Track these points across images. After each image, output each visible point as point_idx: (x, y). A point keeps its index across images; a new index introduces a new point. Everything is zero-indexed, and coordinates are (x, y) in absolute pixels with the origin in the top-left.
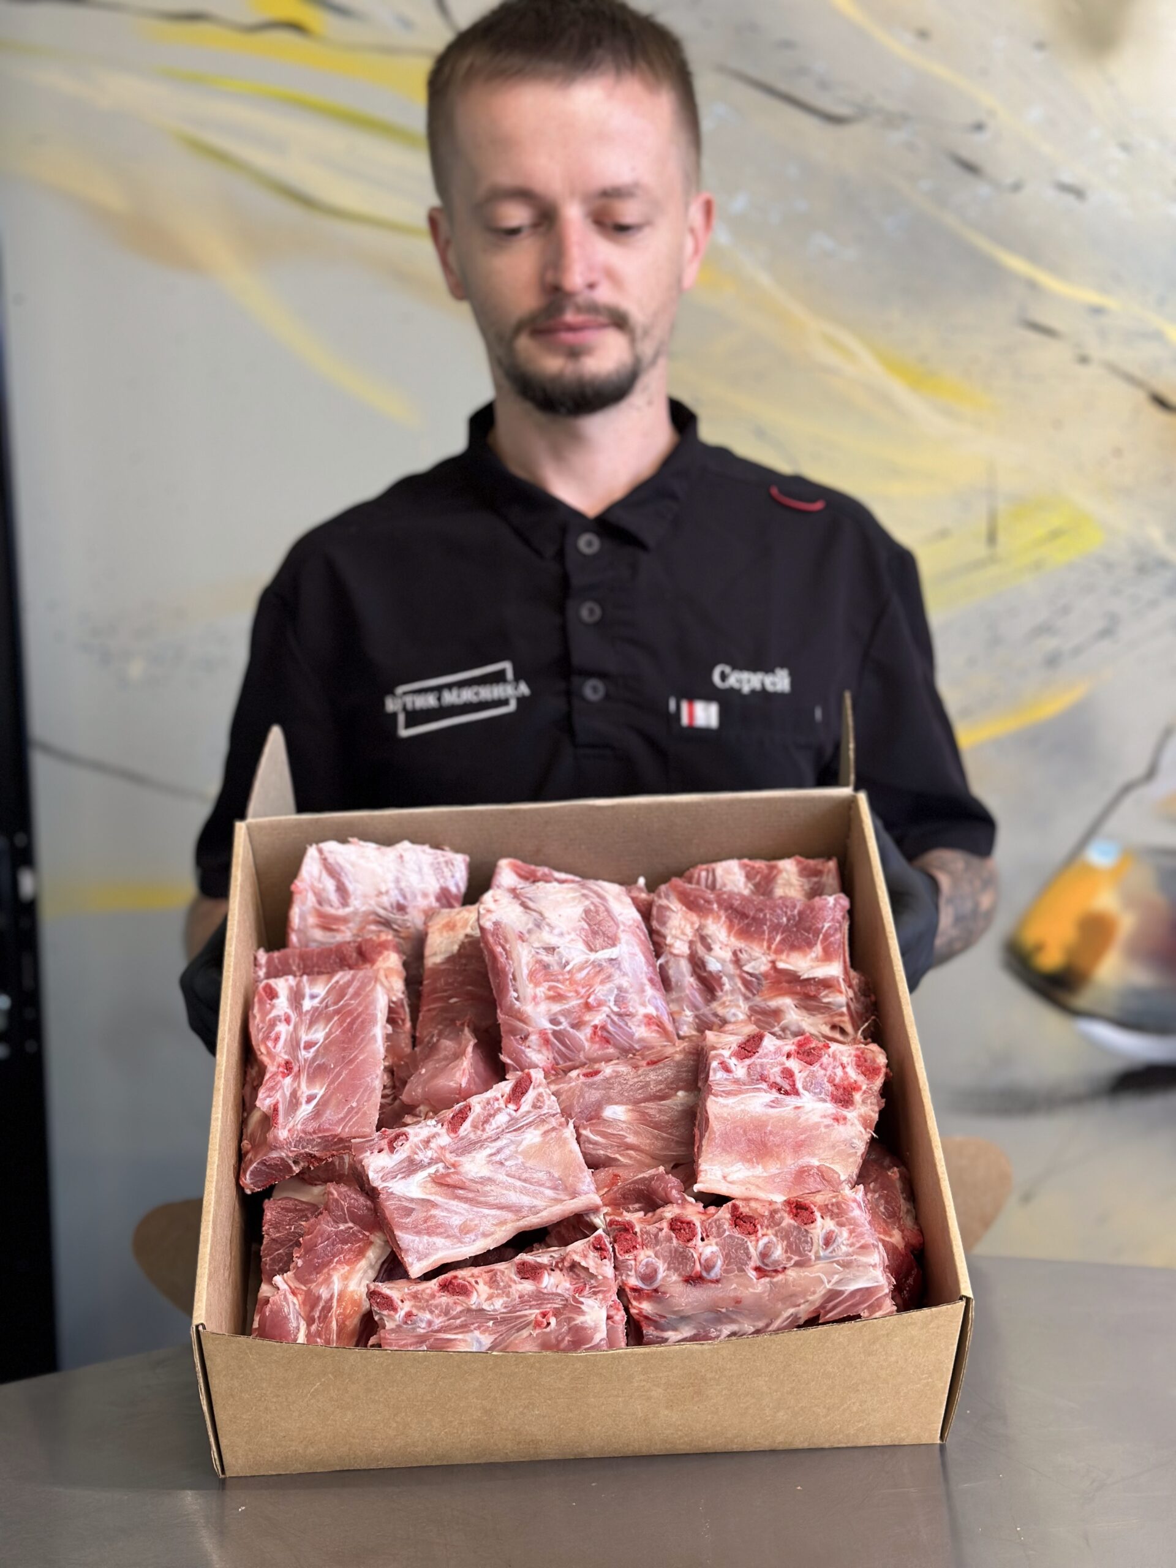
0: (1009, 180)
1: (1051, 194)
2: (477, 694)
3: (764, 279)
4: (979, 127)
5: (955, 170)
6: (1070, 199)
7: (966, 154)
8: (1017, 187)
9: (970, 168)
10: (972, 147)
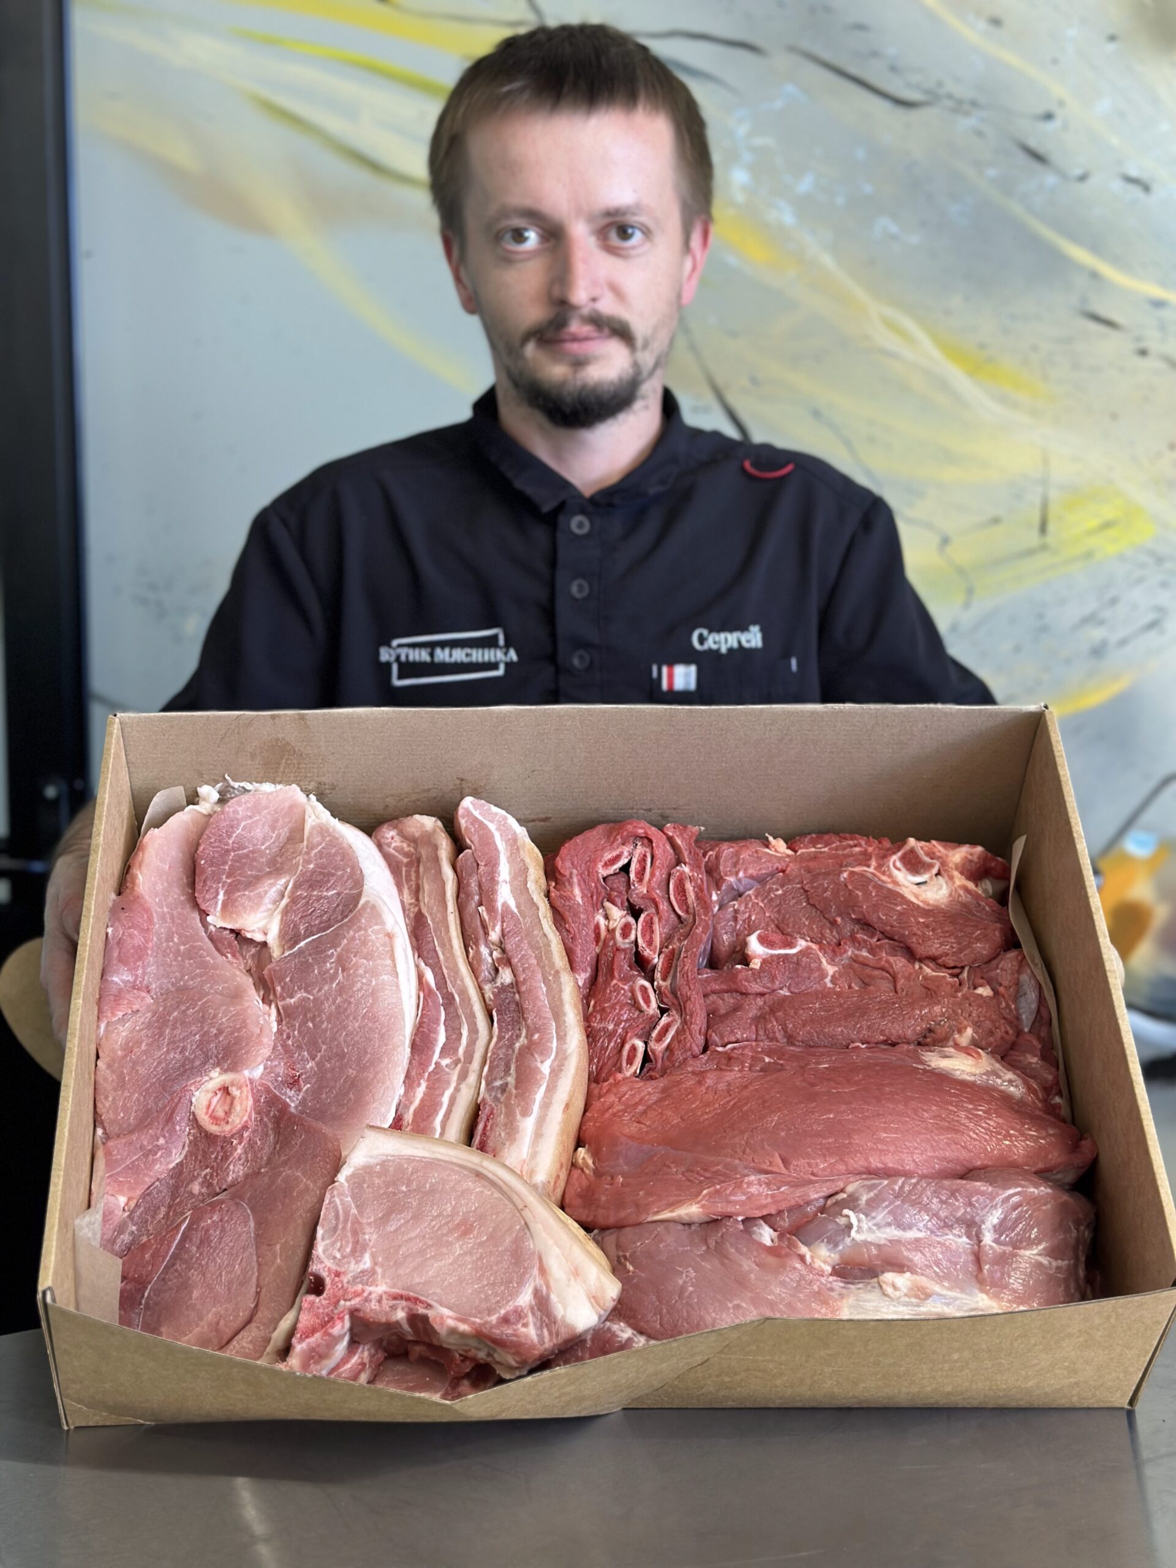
0: (1078, 172)
1: (1117, 185)
2: (467, 655)
3: (827, 260)
4: (1049, 117)
5: (1023, 159)
6: (1136, 192)
7: (1032, 143)
8: (1083, 178)
9: (1038, 157)
10: (1040, 136)
